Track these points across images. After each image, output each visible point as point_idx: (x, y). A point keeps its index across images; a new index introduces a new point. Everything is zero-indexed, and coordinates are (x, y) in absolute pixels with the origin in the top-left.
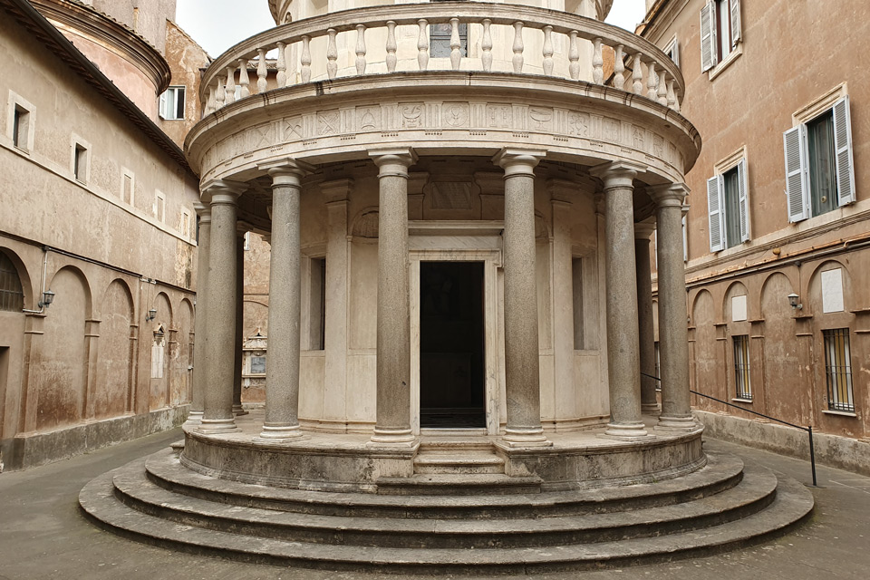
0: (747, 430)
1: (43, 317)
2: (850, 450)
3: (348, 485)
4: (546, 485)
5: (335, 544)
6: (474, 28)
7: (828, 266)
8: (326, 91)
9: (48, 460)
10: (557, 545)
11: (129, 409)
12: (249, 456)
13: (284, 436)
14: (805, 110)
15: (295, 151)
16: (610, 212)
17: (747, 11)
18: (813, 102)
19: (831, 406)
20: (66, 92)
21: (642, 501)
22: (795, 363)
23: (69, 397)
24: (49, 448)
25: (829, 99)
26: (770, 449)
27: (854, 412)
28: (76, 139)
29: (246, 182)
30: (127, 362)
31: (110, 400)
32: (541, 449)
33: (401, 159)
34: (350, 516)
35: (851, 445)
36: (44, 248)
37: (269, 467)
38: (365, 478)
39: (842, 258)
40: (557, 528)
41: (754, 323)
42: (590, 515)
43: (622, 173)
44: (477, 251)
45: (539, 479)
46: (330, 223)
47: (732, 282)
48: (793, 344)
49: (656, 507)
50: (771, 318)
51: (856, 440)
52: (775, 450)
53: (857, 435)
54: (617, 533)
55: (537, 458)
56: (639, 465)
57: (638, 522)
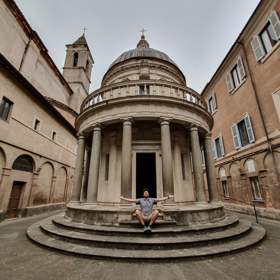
0: (229, 207)
1: (38, 175)
2: (263, 212)
3: (110, 224)
4: (178, 224)
5: (101, 247)
6: (151, 87)
7: (249, 160)
8: (109, 103)
9: (35, 215)
10: (184, 248)
11: (64, 201)
12: (80, 213)
13: (91, 206)
14: (236, 121)
15: (100, 121)
16: (192, 137)
17: (217, 101)
18: (238, 118)
19: (255, 199)
20: (52, 119)
21: (212, 230)
22: (241, 187)
23: (45, 197)
24: (36, 211)
25: (243, 117)
26: (237, 212)
27: (262, 200)
28: (53, 130)
29: (89, 133)
30: (64, 188)
31: (58, 199)
32: (176, 211)
33: (129, 120)
34: (109, 235)
35: (264, 210)
36: (41, 156)
37: (86, 217)
38: (116, 221)
39: (253, 157)
40: (184, 241)
41: (228, 177)
42: (194, 235)
43: (194, 126)
44: (153, 150)
45: (175, 221)
46: (111, 143)
47: (220, 167)
48: (240, 182)
49: (217, 232)
50: (233, 175)
51: (265, 209)
52: (239, 212)
53: (264, 207)
54: (206, 243)
55: (174, 214)
56: (207, 217)
57: (213, 238)
